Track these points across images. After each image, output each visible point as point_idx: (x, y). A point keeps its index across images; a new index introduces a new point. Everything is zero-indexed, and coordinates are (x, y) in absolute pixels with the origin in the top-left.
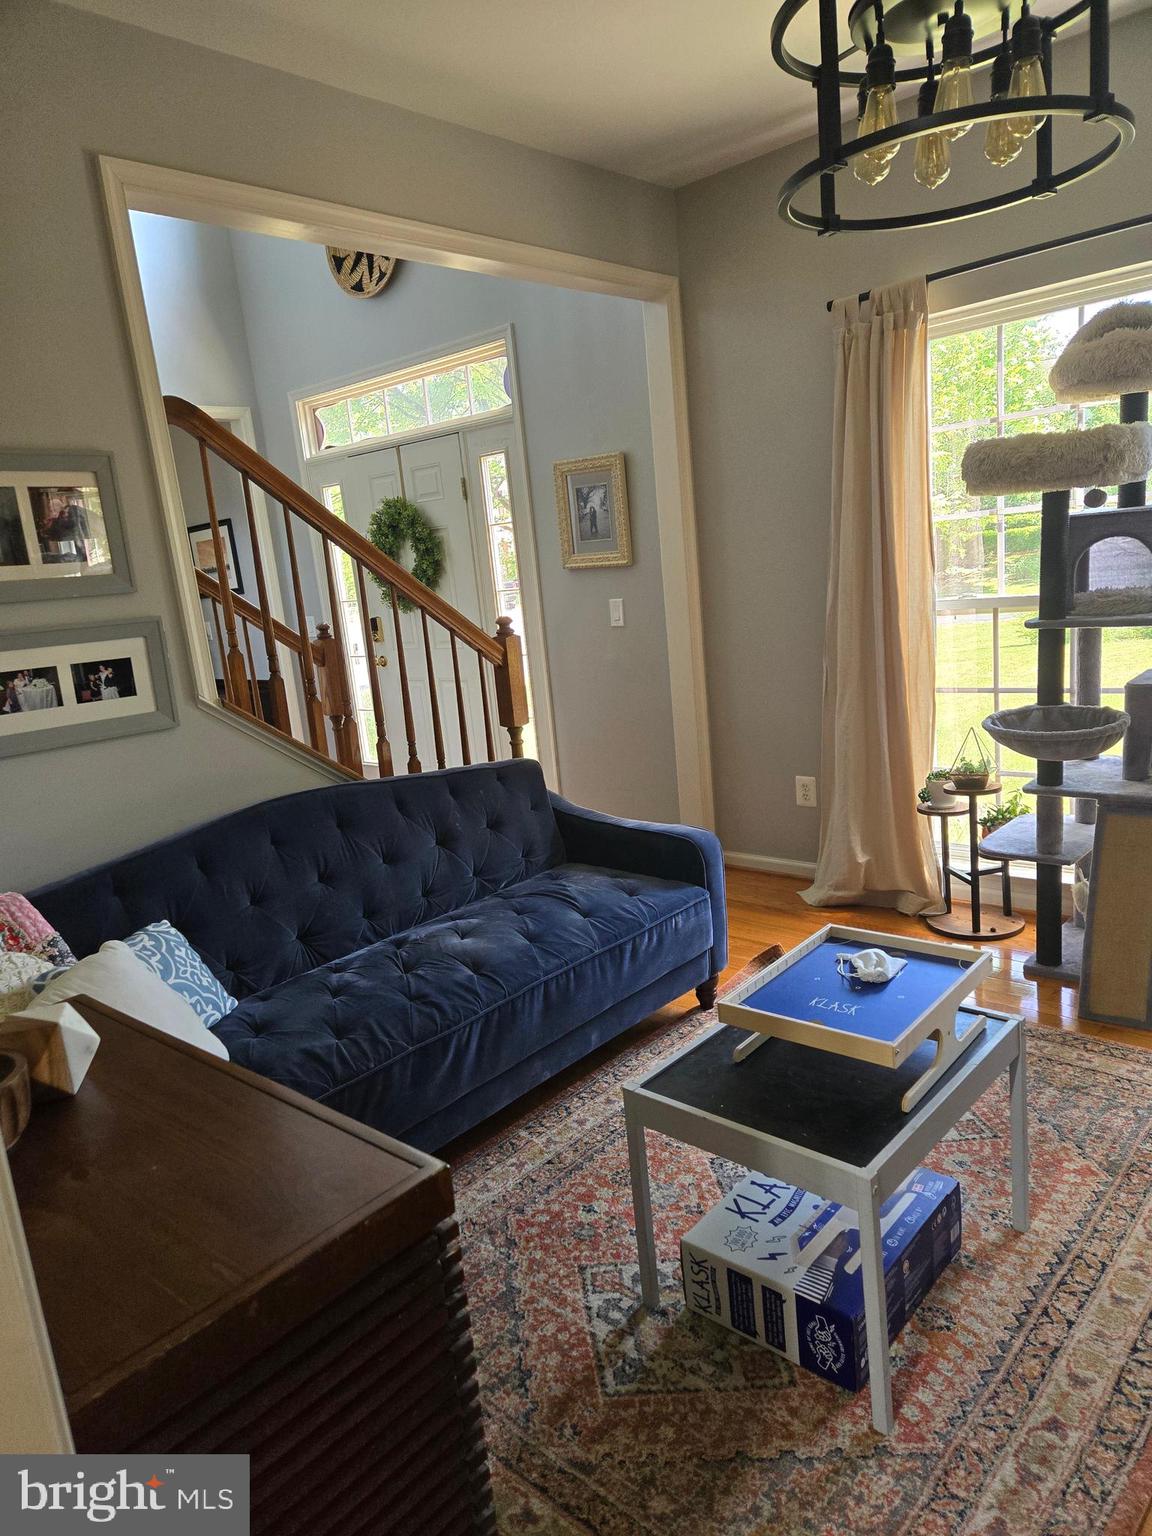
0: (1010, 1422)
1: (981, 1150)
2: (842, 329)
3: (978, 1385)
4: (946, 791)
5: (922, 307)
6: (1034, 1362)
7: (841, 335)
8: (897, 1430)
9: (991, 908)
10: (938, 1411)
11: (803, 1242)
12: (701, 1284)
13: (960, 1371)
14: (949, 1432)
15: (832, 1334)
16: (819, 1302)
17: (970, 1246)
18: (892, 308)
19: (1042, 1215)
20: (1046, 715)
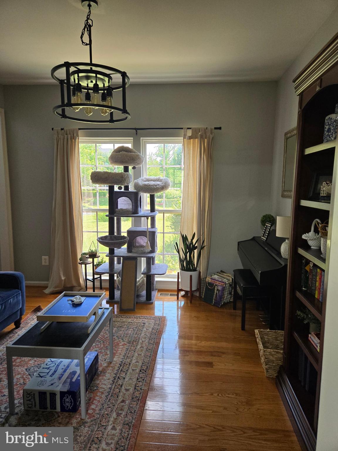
0: (114, 404)
1: (101, 346)
2: (56, 136)
3: (106, 399)
4: (87, 258)
5: (78, 136)
6: (117, 389)
7: (56, 137)
8: (88, 416)
9: (97, 288)
10: (97, 409)
11: (60, 378)
12: (29, 400)
13: (101, 398)
14: (100, 412)
15: (70, 398)
16: (66, 391)
17: (100, 369)
18: (70, 134)
19: (116, 357)
20: (111, 237)
